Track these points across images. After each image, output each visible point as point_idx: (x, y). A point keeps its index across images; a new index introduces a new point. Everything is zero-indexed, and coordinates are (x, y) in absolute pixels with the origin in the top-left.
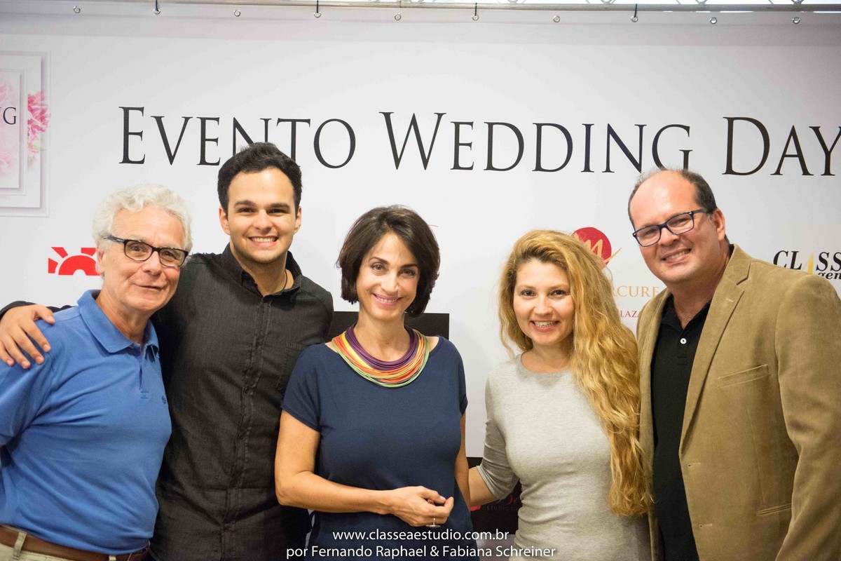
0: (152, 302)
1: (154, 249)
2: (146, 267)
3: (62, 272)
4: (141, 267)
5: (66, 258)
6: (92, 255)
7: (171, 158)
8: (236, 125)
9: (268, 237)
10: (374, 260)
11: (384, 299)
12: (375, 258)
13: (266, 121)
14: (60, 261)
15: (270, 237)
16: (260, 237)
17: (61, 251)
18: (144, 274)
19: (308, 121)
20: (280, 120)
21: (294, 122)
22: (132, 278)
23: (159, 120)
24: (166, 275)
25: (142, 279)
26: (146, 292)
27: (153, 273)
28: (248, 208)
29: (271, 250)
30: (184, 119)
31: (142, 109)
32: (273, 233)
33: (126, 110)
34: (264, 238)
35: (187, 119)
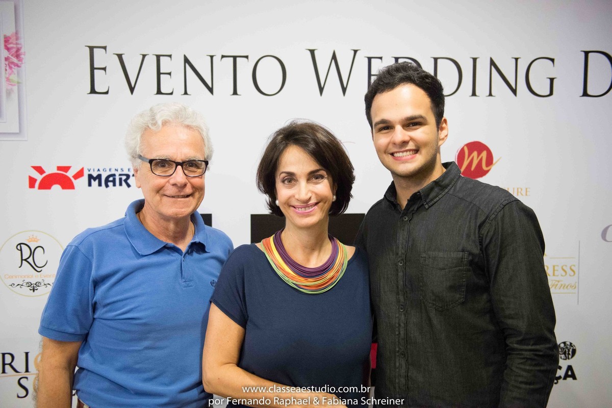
0: (183, 210)
1: (178, 164)
2: (172, 181)
3: (42, 187)
4: (168, 182)
5: (44, 175)
6: (66, 172)
7: (132, 90)
8: (186, 60)
9: (407, 151)
10: (283, 175)
11: (301, 208)
12: (283, 173)
13: (212, 57)
14: (39, 177)
15: (410, 150)
16: (399, 152)
17: (39, 170)
18: (172, 186)
19: (247, 57)
20: (223, 57)
21: (235, 58)
22: (161, 192)
23: (120, 57)
24: (191, 184)
25: (171, 190)
26: (175, 203)
27: (179, 185)
28: (386, 126)
29: (411, 162)
30: (142, 56)
31: (105, 48)
32: (411, 146)
33: (92, 49)
34: (403, 152)
35: (144, 56)
